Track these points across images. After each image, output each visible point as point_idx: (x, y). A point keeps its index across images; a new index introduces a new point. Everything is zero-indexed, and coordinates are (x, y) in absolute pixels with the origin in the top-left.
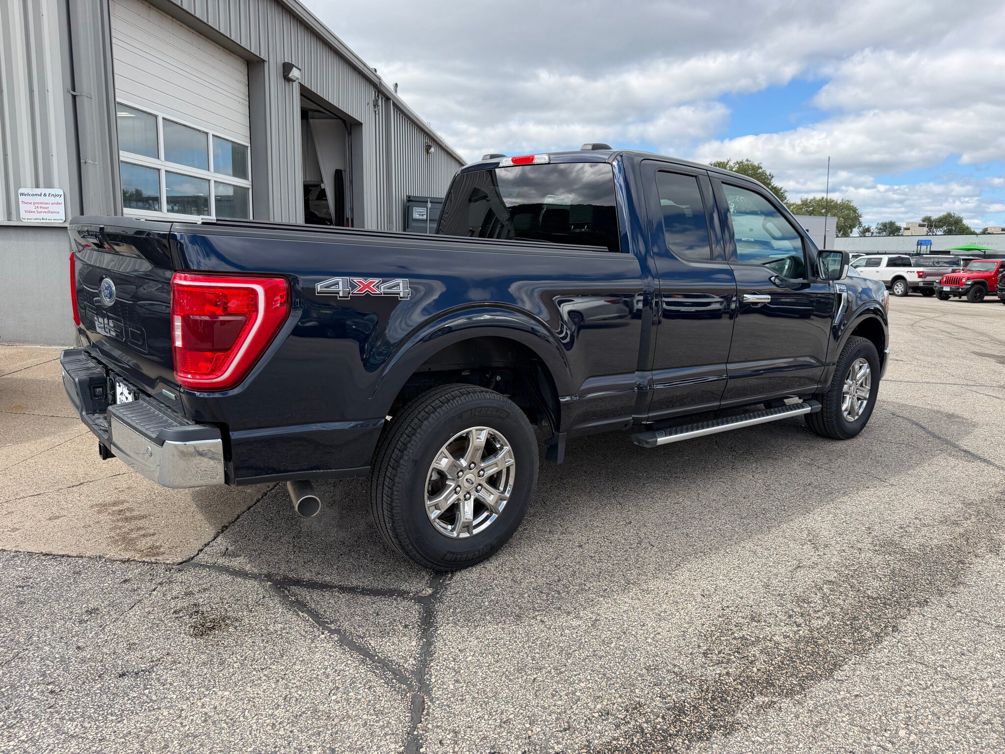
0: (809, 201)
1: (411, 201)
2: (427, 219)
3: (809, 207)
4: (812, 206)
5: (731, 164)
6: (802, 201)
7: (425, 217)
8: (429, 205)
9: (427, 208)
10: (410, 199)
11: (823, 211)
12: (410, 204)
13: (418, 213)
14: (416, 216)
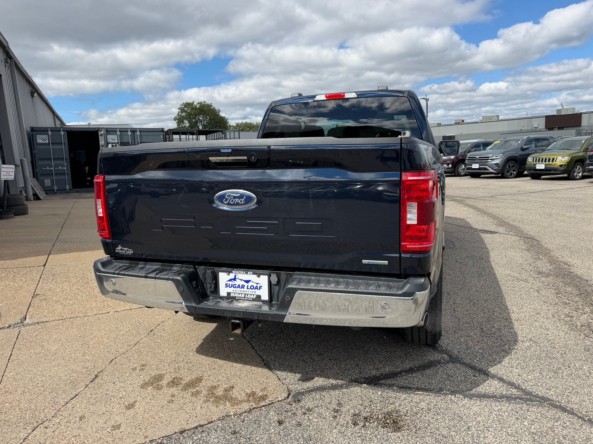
0: (240, 124)
1: (34, 131)
2: (49, 143)
3: (240, 127)
4: (242, 127)
5: (195, 104)
6: (236, 124)
7: (47, 141)
8: (50, 133)
9: (48, 135)
10: (33, 129)
11: (248, 129)
12: (33, 133)
13: (41, 139)
14: (40, 141)
